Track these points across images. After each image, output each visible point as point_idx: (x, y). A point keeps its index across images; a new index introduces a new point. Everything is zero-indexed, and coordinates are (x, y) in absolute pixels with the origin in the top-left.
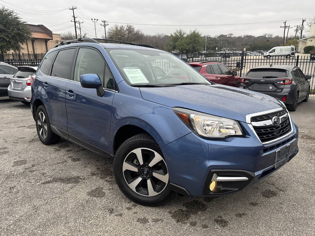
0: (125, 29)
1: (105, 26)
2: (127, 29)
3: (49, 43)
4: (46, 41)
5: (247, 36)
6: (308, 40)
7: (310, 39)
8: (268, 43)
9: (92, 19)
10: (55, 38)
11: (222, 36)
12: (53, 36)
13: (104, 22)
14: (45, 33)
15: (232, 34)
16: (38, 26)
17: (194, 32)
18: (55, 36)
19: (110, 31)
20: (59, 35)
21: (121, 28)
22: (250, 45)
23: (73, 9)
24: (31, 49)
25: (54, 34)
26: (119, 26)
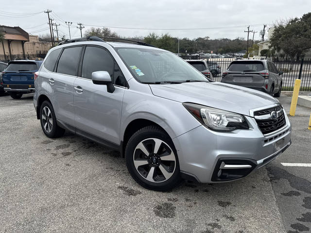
0: (101, 32)
1: (81, 28)
2: (103, 32)
3: (26, 44)
4: (23, 42)
5: (223, 39)
6: (264, 44)
7: (266, 43)
8: (240, 46)
9: (66, 22)
10: (31, 40)
11: (200, 39)
12: (30, 37)
13: (80, 25)
14: (21, 35)
15: (208, 37)
16: (15, 28)
17: (166, 36)
18: (32, 38)
19: (87, 34)
20: (37, 37)
21: (97, 30)
22: (224, 48)
23: (48, 12)
24: (7, 50)
25: (30, 36)
26: (96, 28)
